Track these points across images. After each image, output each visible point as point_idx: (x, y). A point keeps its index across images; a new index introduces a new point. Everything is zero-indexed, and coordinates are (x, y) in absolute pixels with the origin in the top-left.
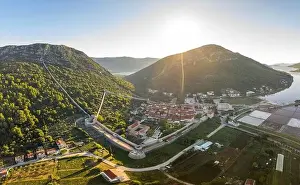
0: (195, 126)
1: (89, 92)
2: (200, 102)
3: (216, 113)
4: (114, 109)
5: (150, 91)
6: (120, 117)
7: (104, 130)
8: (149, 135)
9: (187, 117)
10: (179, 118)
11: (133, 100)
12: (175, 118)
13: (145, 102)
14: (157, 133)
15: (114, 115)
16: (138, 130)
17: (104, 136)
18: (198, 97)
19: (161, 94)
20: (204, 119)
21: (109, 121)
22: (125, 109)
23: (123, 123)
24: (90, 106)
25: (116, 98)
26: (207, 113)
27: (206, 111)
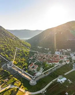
0: (59, 67)
1: (8, 49)
2: (63, 54)
3: (71, 61)
4: (22, 57)
5: (39, 47)
6: (24, 61)
7: (18, 69)
8: (38, 70)
9: (55, 62)
10: (51, 62)
11: (30, 52)
12: (50, 61)
13: (36, 53)
14: (42, 69)
15: (22, 60)
16: (33, 67)
17: (18, 73)
18: (62, 51)
19: (43, 49)
20: (64, 63)
21: (19, 64)
22: (27, 56)
23: (26, 64)
24: (9, 56)
25: (22, 51)
26: (66, 61)
27: (66, 60)
